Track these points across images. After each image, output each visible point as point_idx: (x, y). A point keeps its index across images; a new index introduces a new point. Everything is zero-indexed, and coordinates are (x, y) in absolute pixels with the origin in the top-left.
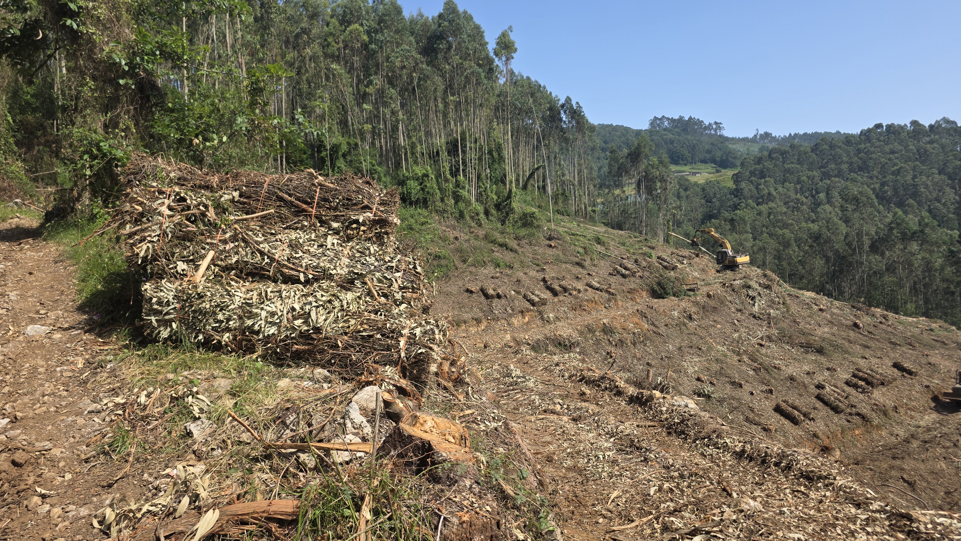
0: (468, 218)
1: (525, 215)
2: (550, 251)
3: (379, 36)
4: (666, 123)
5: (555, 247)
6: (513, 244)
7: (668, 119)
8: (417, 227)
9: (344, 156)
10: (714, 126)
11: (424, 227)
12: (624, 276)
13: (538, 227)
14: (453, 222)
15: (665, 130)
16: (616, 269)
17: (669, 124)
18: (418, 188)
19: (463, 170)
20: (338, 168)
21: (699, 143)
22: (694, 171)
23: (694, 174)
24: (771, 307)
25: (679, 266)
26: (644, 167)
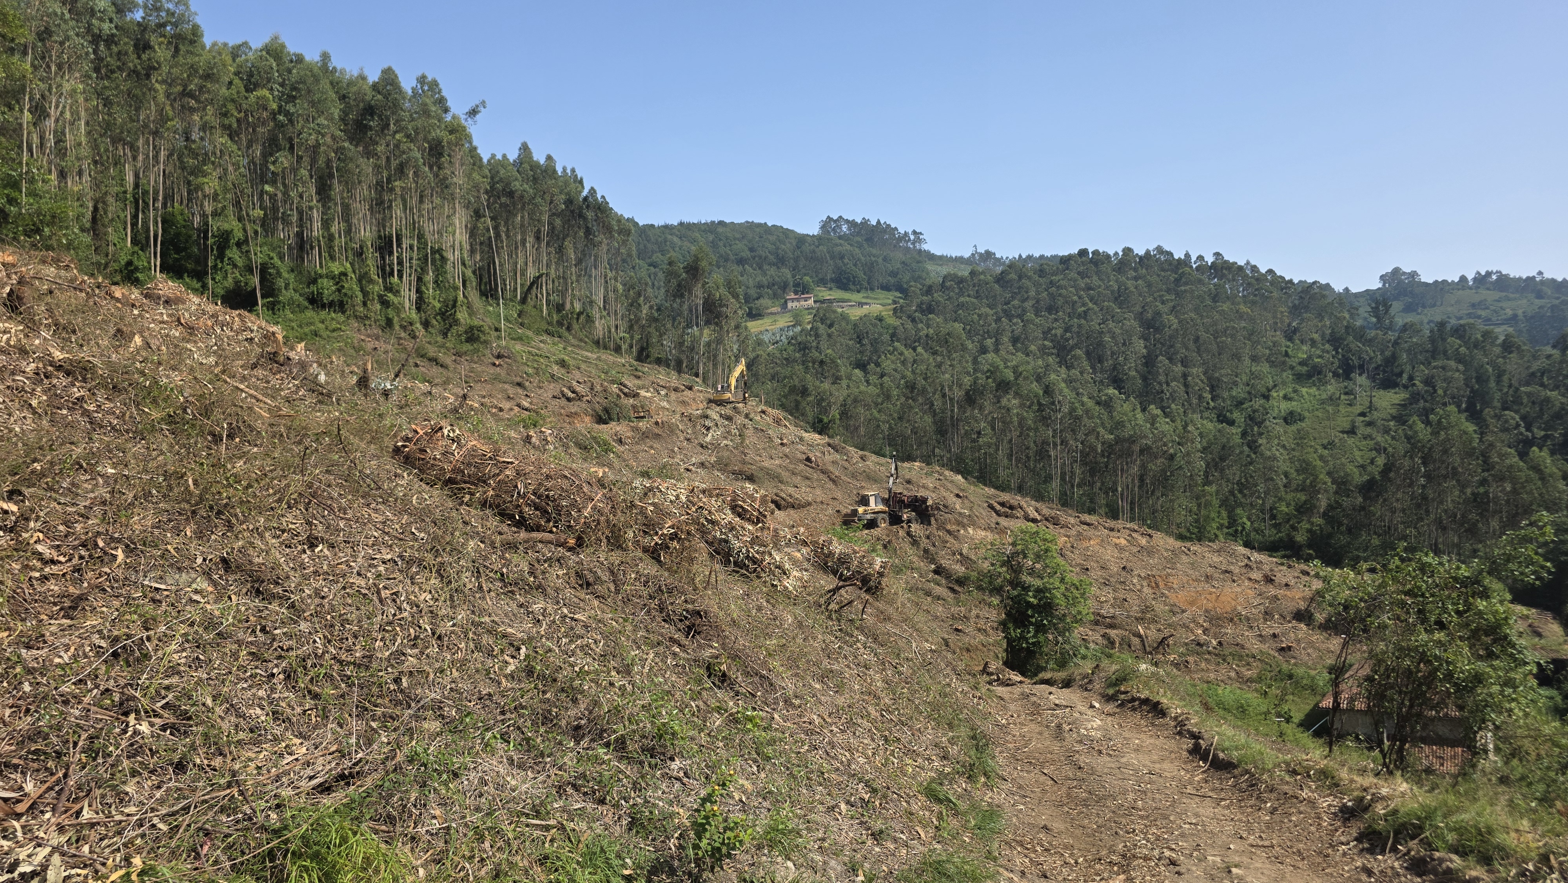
0: (397, 327)
1: (471, 328)
2: (492, 370)
3: (291, 108)
4: (845, 228)
5: (499, 365)
6: (448, 360)
7: (847, 221)
8: (325, 334)
9: (239, 244)
10: (912, 237)
11: (335, 334)
12: (569, 400)
13: (486, 342)
14: (377, 331)
15: (840, 237)
16: (562, 392)
17: (849, 229)
18: (333, 288)
19: (399, 271)
20: (229, 259)
21: (880, 260)
22: (864, 301)
23: (861, 304)
24: (726, 438)
25: (649, 395)
26: (703, 286)
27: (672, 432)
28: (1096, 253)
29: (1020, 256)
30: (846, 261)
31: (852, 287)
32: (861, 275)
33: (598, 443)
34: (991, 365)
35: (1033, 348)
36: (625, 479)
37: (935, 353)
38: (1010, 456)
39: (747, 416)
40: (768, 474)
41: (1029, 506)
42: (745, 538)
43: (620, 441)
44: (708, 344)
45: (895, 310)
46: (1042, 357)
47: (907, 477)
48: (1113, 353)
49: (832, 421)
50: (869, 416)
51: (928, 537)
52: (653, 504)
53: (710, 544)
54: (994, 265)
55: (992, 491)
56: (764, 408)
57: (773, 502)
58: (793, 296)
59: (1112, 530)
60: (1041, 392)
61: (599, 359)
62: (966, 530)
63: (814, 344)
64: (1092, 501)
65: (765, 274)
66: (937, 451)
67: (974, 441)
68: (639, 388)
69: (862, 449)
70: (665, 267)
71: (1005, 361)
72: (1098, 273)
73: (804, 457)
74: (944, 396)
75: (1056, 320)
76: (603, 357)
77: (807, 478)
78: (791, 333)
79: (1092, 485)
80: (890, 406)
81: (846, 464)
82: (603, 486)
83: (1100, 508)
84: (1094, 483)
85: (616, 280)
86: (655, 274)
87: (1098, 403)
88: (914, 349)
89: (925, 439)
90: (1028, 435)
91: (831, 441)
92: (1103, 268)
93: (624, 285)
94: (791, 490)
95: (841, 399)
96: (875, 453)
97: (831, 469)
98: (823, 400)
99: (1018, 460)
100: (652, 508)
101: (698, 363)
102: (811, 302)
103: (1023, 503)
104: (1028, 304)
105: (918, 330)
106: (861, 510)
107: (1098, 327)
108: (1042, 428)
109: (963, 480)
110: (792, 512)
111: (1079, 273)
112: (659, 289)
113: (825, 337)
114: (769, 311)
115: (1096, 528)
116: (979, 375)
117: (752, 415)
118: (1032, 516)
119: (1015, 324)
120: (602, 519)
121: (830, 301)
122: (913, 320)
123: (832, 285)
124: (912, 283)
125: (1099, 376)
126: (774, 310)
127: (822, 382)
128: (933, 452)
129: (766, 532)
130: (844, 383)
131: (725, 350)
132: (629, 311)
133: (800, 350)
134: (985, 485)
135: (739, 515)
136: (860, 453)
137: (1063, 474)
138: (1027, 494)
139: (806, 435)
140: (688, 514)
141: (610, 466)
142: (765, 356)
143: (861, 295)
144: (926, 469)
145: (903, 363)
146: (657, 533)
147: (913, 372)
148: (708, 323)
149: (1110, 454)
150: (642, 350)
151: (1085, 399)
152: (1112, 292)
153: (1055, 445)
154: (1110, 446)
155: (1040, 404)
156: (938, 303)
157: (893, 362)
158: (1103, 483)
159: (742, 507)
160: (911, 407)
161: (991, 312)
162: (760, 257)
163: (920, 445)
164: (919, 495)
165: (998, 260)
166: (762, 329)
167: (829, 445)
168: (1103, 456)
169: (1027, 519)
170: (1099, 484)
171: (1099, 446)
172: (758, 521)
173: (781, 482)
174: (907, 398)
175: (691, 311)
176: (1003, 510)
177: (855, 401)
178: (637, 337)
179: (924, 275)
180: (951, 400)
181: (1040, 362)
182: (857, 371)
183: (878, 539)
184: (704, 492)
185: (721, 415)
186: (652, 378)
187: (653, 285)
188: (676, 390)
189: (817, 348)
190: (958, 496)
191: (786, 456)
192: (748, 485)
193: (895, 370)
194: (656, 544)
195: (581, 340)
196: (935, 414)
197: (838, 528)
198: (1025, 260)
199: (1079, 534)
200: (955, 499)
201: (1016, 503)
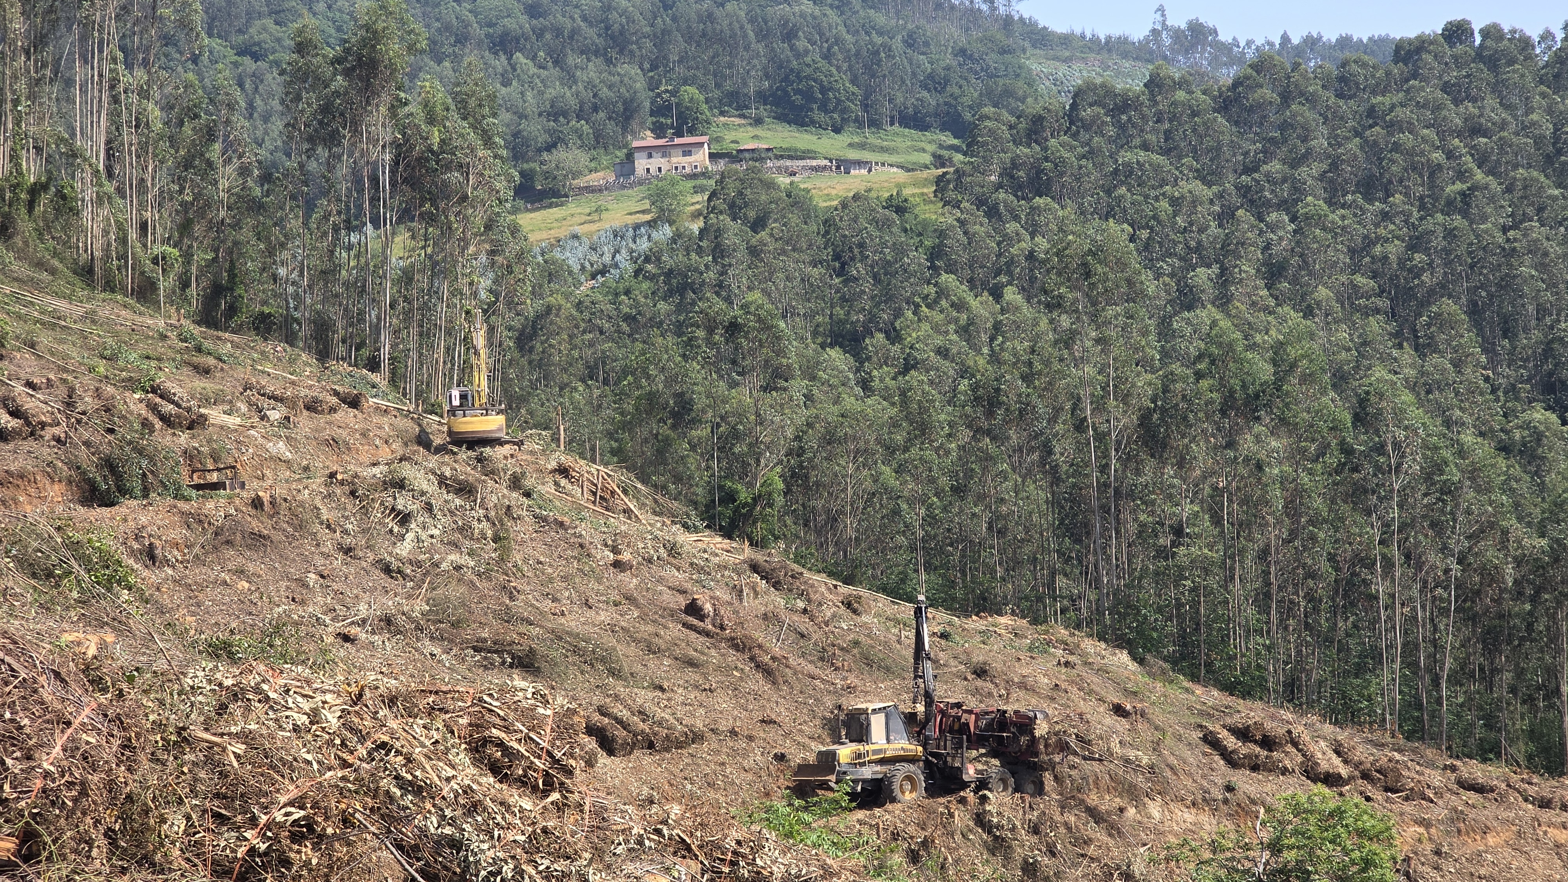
21: (897, 44)
22: (853, 155)
23: (843, 165)
24: (456, 545)
25: (233, 421)
26: (392, 109)
27: (301, 527)
28: (1491, 32)
29: (1285, 39)
30: (802, 44)
31: (818, 116)
32: (844, 84)
33: (85, 561)
34: (1208, 339)
35: (1323, 292)
36: (161, 665)
37: (1054, 305)
38: (1263, 600)
39: (515, 483)
40: (576, 650)
41: (1316, 738)
42: (510, 836)
43: (150, 556)
44: (407, 277)
45: (940, 181)
46: (1348, 319)
47: (978, 658)
48: (1542, 311)
49: (763, 498)
50: (868, 485)
51: (1035, 830)
52: (245, 737)
53: (409, 851)
54: (1214, 61)
55: (1214, 697)
56: (567, 460)
57: (591, 730)
58: (649, 139)
59: (1545, 804)
60: (1347, 418)
61: (90, 317)
62: (1140, 806)
63: (711, 276)
64: (1491, 723)
65: (570, 79)
66: (1061, 582)
67: (1163, 553)
68: (206, 401)
69: (848, 581)
70: (287, 57)
71: (1248, 330)
72: (1497, 88)
73: (682, 602)
74: (1080, 426)
75: (1385, 216)
76: (105, 312)
77: (691, 663)
78: (644, 245)
79: (1488, 677)
80: (929, 454)
81: (803, 623)
82: (98, 684)
83: (1512, 741)
84: (1495, 671)
85: (144, 94)
86: (257, 78)
87: (1504, 449)
88: (997, 294)
89: (1027, 550)
90: (1313, 538)
91: (760, 557)
92: (1513, 73)
93: (168, 107)
94: (644, 697)
95: (790, 433)
96: (884, 589)
97: (760, 636)
98: (735, 435)
99: (1288, 609)
100: (240, 748)
101: (376, 330)
102: (701, 158)
103: (1298, 730)
104: (1308, 173)
105: (1006, 240)
106: (845, 752)
107: (1500, 239)
108: (1354, 520)
109: (1133, 666)
110: (647, 760)
111: (1446, 88)
112: (266, 119)
113: (741, 254)
114: (581, 182)
115: (1501, 800)
116: (1176, 368)
117: (528, 483)
118: (1324, 766)
119: (1273, 228)
120: (94, 778)
121: (757, 156)
122: (992, 213)
123: (763, 111)
124: (989, 110)
125: (1506, 374)
126: (596, 179)
127: (734, 385)
128: (1051, 585)
129: (570, 819)
130: (798, 386)
131: (456, 292)
132: (181, 181)
133: (670, 293)
134: (1194, 678)
135: (495, 769)
136: (845, 590)
137: (1410, 648)
138: (1311, 704)
139: (685, 539)
140: (345, 764)
141: (120, 626)
142: (568, 307)
143: (843, 139)
144: (1031, 634)
145: (966, 331)
146: (253, 821)
147: (995, 358)
148: (405, 216)
149: (1538, 591)
150: (216, 291)
151: (1468, 438)
152: (1539, 141)
153: (1388, 564)
154: (1539, 567)
155: (1347, 450)
156: (1059, 164)
157: (936, 328)
158: (1520, 673)
159: (501, 744)
160: (987, 459)
161: (1205, 192)
162: (558, 32)
163: (1014, 565)
164: (1010, 708)
165: (1226, 49)
166: (562, 233)
167: (755, 568)
168: (1519, 595)
169: (1312, 773)
170: (1507, 676)
171: (1509, 570)
172: (549, 785)
173: (614, 673)
174: (978, 432)
175: (358, 181)
176: (1244, 749)
177: (830, 439)
178: (202, 256)
179: (1021, 87)
180: (1101, 437)
181: (1343, 334)
182: (834, 354)
183: (895, 836)
184: (392, 701)
185: (442, 481)
186: (242, 373)
187: (251, 106)
188: (312, 407)
189: (720, 286)
190: (1119, 710)
191: (630, 599)
192: (519, 683)
193: (943, 352)
194: (252, 851)
195: (40, 265)
196: (1056, 480)
197: (781, 806)
198: (1298, 51)
199: (1457, 816)
200: (1111, 720)
201: (1281, 731)
